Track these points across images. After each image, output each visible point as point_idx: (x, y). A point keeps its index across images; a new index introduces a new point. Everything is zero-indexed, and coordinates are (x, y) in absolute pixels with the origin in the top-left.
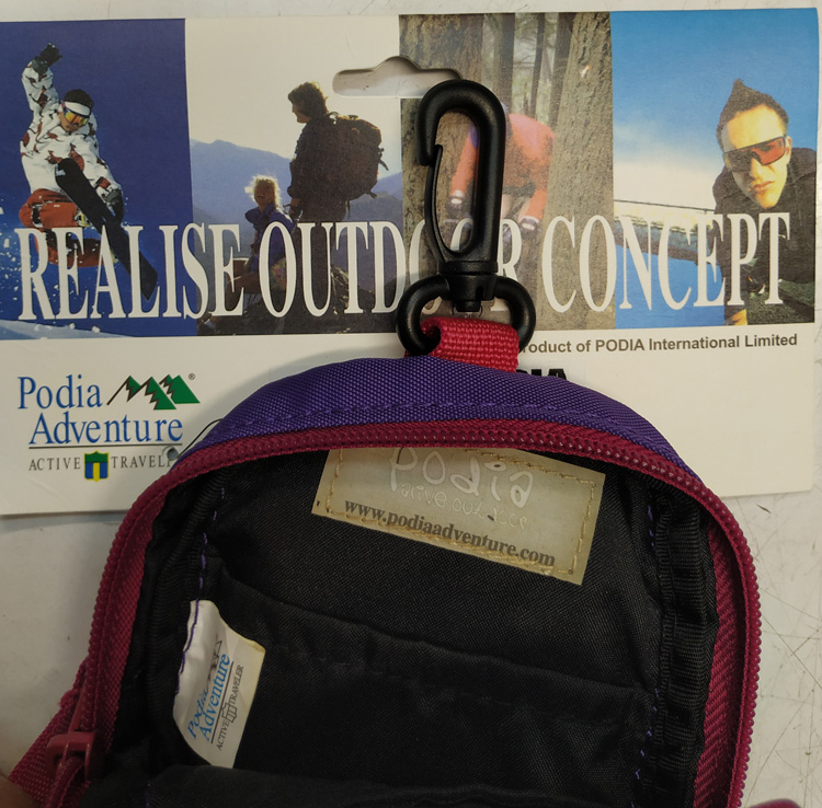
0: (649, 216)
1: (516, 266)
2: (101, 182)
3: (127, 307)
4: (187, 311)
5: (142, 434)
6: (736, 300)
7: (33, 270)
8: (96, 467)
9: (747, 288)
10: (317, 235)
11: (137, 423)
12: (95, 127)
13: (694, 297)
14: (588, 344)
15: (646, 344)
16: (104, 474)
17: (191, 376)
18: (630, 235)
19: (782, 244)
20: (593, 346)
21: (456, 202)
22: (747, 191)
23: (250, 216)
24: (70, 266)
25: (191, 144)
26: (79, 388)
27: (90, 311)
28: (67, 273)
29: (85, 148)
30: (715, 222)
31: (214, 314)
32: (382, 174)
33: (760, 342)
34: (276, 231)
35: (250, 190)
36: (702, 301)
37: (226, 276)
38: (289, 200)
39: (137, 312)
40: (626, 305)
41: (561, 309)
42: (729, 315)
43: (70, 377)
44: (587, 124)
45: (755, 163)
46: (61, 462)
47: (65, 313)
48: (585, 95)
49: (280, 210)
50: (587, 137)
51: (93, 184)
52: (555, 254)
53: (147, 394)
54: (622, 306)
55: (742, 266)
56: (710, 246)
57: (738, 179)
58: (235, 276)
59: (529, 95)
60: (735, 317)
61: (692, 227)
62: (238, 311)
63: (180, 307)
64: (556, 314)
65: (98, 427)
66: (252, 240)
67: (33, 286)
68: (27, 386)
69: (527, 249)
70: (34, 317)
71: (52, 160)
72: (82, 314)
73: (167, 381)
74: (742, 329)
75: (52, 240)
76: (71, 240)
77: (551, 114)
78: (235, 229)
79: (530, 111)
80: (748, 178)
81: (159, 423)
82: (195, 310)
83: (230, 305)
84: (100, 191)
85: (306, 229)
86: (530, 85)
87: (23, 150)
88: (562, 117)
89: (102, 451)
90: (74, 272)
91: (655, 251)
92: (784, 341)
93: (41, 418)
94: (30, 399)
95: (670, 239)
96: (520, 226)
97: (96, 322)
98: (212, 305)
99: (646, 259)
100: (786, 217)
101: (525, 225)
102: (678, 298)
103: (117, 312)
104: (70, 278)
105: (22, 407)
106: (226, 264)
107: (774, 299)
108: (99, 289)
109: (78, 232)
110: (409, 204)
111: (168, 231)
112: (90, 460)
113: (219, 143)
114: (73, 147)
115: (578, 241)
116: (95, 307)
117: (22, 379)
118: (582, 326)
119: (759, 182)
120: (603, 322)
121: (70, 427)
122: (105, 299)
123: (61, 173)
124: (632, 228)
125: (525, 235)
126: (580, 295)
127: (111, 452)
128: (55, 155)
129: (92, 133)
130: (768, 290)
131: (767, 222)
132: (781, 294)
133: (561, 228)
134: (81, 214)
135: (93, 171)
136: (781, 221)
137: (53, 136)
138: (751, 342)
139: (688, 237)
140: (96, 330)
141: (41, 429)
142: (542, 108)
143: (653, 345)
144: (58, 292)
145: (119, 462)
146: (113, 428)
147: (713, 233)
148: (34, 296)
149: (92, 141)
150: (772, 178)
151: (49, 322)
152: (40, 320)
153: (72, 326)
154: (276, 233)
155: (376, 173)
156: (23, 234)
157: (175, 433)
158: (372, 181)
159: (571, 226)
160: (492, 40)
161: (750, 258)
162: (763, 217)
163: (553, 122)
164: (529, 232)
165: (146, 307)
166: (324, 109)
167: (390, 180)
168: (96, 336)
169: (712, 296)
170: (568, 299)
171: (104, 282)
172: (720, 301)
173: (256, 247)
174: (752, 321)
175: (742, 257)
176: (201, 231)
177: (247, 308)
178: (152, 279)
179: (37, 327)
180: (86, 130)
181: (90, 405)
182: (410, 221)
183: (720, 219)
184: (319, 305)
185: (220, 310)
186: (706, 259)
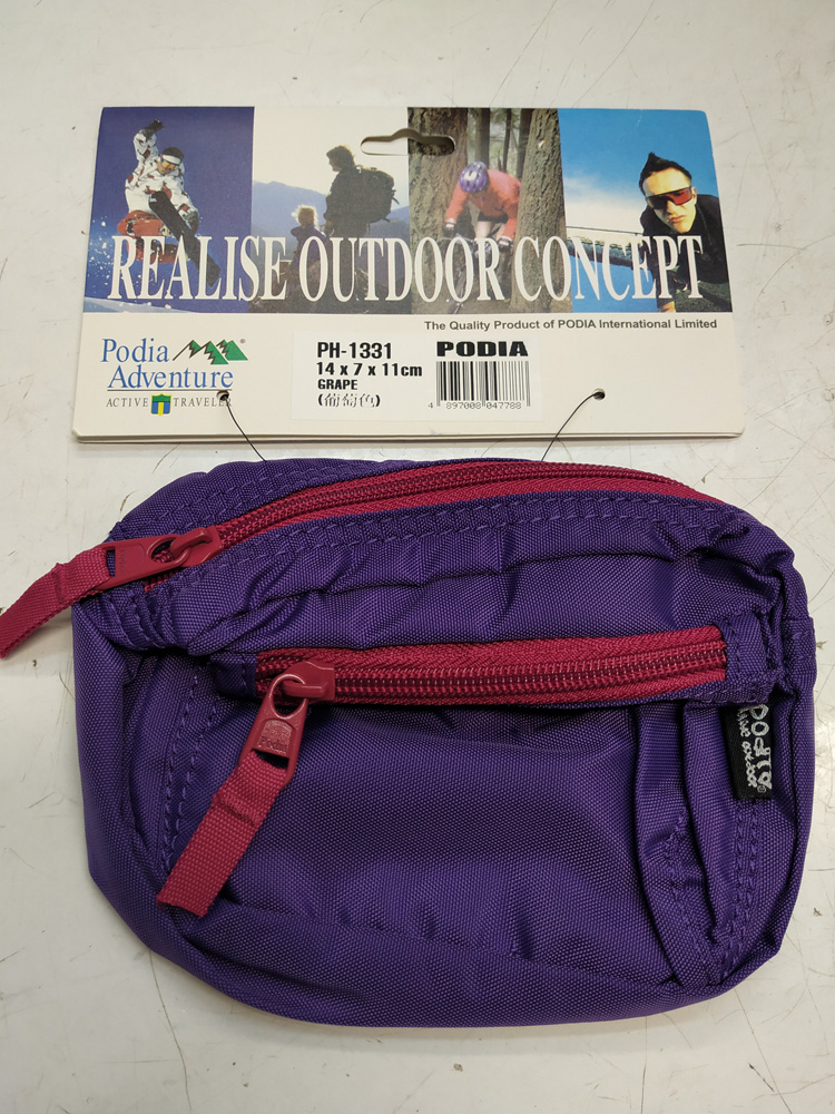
0: (594, 237)
1: (495, 270)
2: (183, 206)
3: (194, 291)
4: (242, 295)
5: (200, 382)
6: (665, 294)
7: (122, 265)
8: (161, 405)
9: (672, 286)
10: (345, 247)
11: (196, 374)
12: (183, 171)
13: (632, 291)
14: (552, 322)
15: (597, 324)
16: (167, 410)
17: (242, 341)
18: (580, 249)
19: (697, 256)
20: (556, 324)
21: (450, 226)
22: (667, 222)
23: (295, 232)
24: (152, 262)
25: (253, 183)
26: (151, 348)
27: (164, 294)
28: (148, 266)
29: (173, 185)
30: (644, 242)
31: (262, 298)
32: (394, 206)
33: (686, 324)
34: (314, 244)
35: (295, 214)
36: (639, 294)
37: (274, 272)
38: (325, 222)
39: (202, 295)
40: (579, 296)
41: (530, 299)
42: (661, 305)
43: (144, 340)
44: (544, 176)
45: (670, 204)
46: (133, 402)
47: (144, 294)
48: (542, 160)
49: (317, 228)
50: (544, 187)
51: (177, 208)
52: (525, 260)
53: (206, 353)
54: (577, 297)
55: (668, 271)
56: (642, 257)
57: (659, 213)
58: (281, 271)
59: (501, 158)
60: (666, 307)
61: (627, 244)
62: (282, 296)
63: (236, 292)
64: (527, 302)
65: (164, 376)
66: (295, 248)
67: (121, 275)
68: (110, 346)
69: (503, 259)
70: (120, 297)
71: (148, 192)
72: (158, 296)
73: (222, 344)
74: (671, 315)
75: (140, 245)
76: (155, 245)
77: (518, 170)
78: (282, 241)
79: (503, 168)
80: (666, 213)
81: (214, 374)
82: (248, 295)
83: (276, 291)
84: (181, 213)
85: (336, 242)
86: (502, 152)
87: (127, 184)
88: (526, 173)
89: (165, 394)
90: (155, 267)
91: (600, 259)
92: (706, 325)
93: (119, 369)
94: (111, 355)
95: (610, 252)
96: (498, 242)
97: (168, 302)
98: (261, 292)
99: (593, 266)
100: (698, 239)
101: (501, 242)
102: (620, 292)
103: (186, 295)
104: (151, 271)
105: (105, 360)
106: (274, 263)
107: (695, 294)
108: (173, 278)
109: (162, 240)
110: (415, 228)
111: (231, 241)
112: (156, 401)
113: (273, 183)
114: (164, 184)
115: (541, 253)
116: (169, 291)
117: (106, 341)
118: (547, 310)
119: (675, 216)
120: (564, 307)
121: (142, 375)
122: (178, 285)
123: (154, 200)
124: (582, 245)
125: (502, 249)
126: (545, 288)
127: (173, 395)
128: (151, 188)
129: (180, 175)
130: (690, 288)
131: (684, 242)
132: (701, 291)
133: (528, 246)
134: (165, 227)
135: (178, 199)
136: (695, 242)
137: (152, 177)
138: (680, 324)
139: (624, 251)
140: (168, 307)
141: (118, 376)
142: (512, 166)
143: (602, 324)
144: (140, 280)
145: (179, 402)
146: (176, 377)
147: (643, 249)
148: (122, 282)
149: (179, 180)
150: (685, 214)
151: (132, 301)
152: (125, 299)
153: (149, 304)
154: (314, 245)
155: (390, 207)
156: (118, 240)
157: (227, 382)
158: (388, 211)
159: (536, 244)
160: (475, 123)
161: (673, 265)
162: (680, 239)
163: (520, 176)
164: (505, 247)
165: (209, 292)
166: (352, 163)
167: (402, 210)
168: (168, 311)
169: (646, 290)
170: (536, 292)
171: (178, 273)
172: (653, 295)
173: (298, 253)
174: (679, 309)
175: (667, 265)
176: (256, 241)
177: (289, 293)
178: (216, 272)
179: (122, 304)
180: (176, 173)
181: (159, 360)
182: (416, 238)
183: (647, 239)
184: (345, 295)
185: (268, 295)
186: (640, 267)
